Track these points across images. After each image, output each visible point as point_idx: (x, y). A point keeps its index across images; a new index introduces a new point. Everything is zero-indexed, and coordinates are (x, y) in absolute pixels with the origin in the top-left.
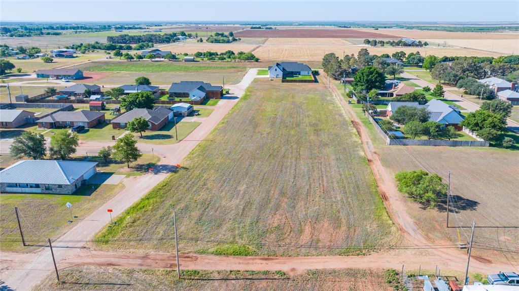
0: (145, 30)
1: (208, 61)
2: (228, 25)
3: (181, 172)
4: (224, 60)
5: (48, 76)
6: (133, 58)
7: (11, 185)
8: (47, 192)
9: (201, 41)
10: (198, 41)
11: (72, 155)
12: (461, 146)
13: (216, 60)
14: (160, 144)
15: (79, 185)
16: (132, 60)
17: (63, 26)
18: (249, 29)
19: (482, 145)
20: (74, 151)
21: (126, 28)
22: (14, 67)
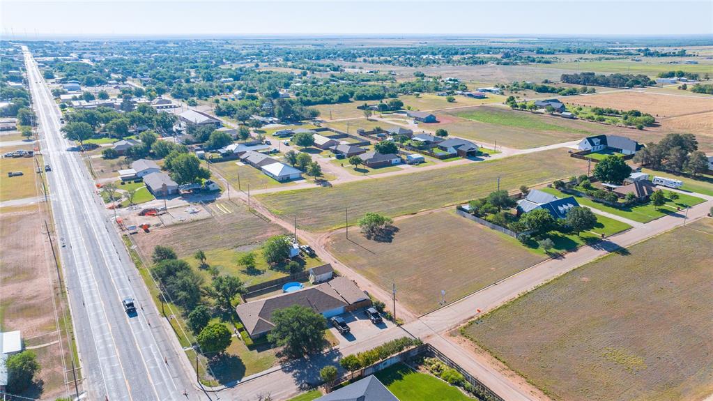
1: (587, 121)
3: (328, 188)
4: (604, 122)
5: (412, 117)
7: (266, 171)
8: (272, 177)
9: (685, 87)
10: (679, 88)
13: (595, 120)
15: (286, 179)
16: (517, 108)
22: (402, 104)
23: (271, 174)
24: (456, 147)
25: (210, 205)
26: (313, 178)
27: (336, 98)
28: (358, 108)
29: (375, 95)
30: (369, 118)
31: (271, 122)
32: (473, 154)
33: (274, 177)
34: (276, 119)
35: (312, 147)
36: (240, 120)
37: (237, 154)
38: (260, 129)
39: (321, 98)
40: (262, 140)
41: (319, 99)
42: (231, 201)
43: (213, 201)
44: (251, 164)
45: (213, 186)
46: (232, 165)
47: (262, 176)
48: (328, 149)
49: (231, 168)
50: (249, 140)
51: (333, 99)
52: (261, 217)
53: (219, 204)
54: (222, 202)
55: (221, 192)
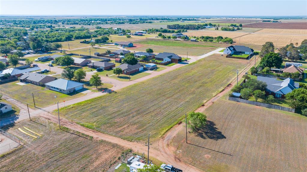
0: (196, 21)
1: (203, 42)
2: (252, 19)
3: (113, 93)
4: (212, 42)
5: (118, 45)
6: (166, 38)
7: (52, 87)
8: (60, 92)
9: (218, 29)
10: (216, 29)
11: (83, 80)
12: (274, 108)
13: (208, 41)
14: (122, 81)
15: (72, 91)
16: (165, 39)
17: (158, 18)
18: (262, 22)
19: (289, 110)
20: (84, 78)
21: (187, 20)
22: (108, 39)
23: (57, 89)
24: (170, 57)
25: (11, 131)
26: (94, 88)
27: (64, 38)
28: (81, 42)
29: (86, 36)
30: (94, 47)
31: (28, 53)
32: (180, 61)
33: (61, 91)
34: (32, 51)
35: (72, 66)
36: (3, 53)
37: (14, 76)
38: (23, 58)
39: (55, 39)
40: (29, 65)
41: (53, 39)
42: (33, 122)
43: (12, 125)
44: (32, 82)
45: (6, 108)
46: (13, 85)
47: (47, 91)
48: (87, 66)
49: (14, 88)
50: (18, 66)
51: (62, 39)
52: (79, 135)
53: (20, 127)
54: (23, 124)
55: (16, 113)
